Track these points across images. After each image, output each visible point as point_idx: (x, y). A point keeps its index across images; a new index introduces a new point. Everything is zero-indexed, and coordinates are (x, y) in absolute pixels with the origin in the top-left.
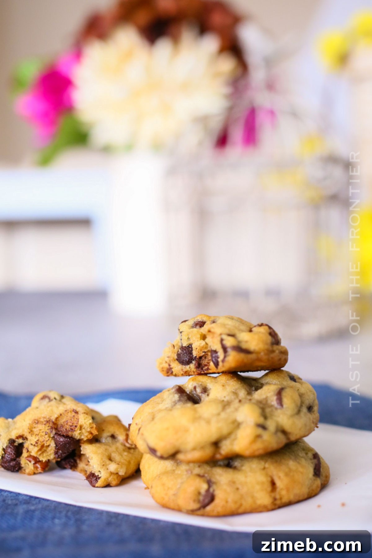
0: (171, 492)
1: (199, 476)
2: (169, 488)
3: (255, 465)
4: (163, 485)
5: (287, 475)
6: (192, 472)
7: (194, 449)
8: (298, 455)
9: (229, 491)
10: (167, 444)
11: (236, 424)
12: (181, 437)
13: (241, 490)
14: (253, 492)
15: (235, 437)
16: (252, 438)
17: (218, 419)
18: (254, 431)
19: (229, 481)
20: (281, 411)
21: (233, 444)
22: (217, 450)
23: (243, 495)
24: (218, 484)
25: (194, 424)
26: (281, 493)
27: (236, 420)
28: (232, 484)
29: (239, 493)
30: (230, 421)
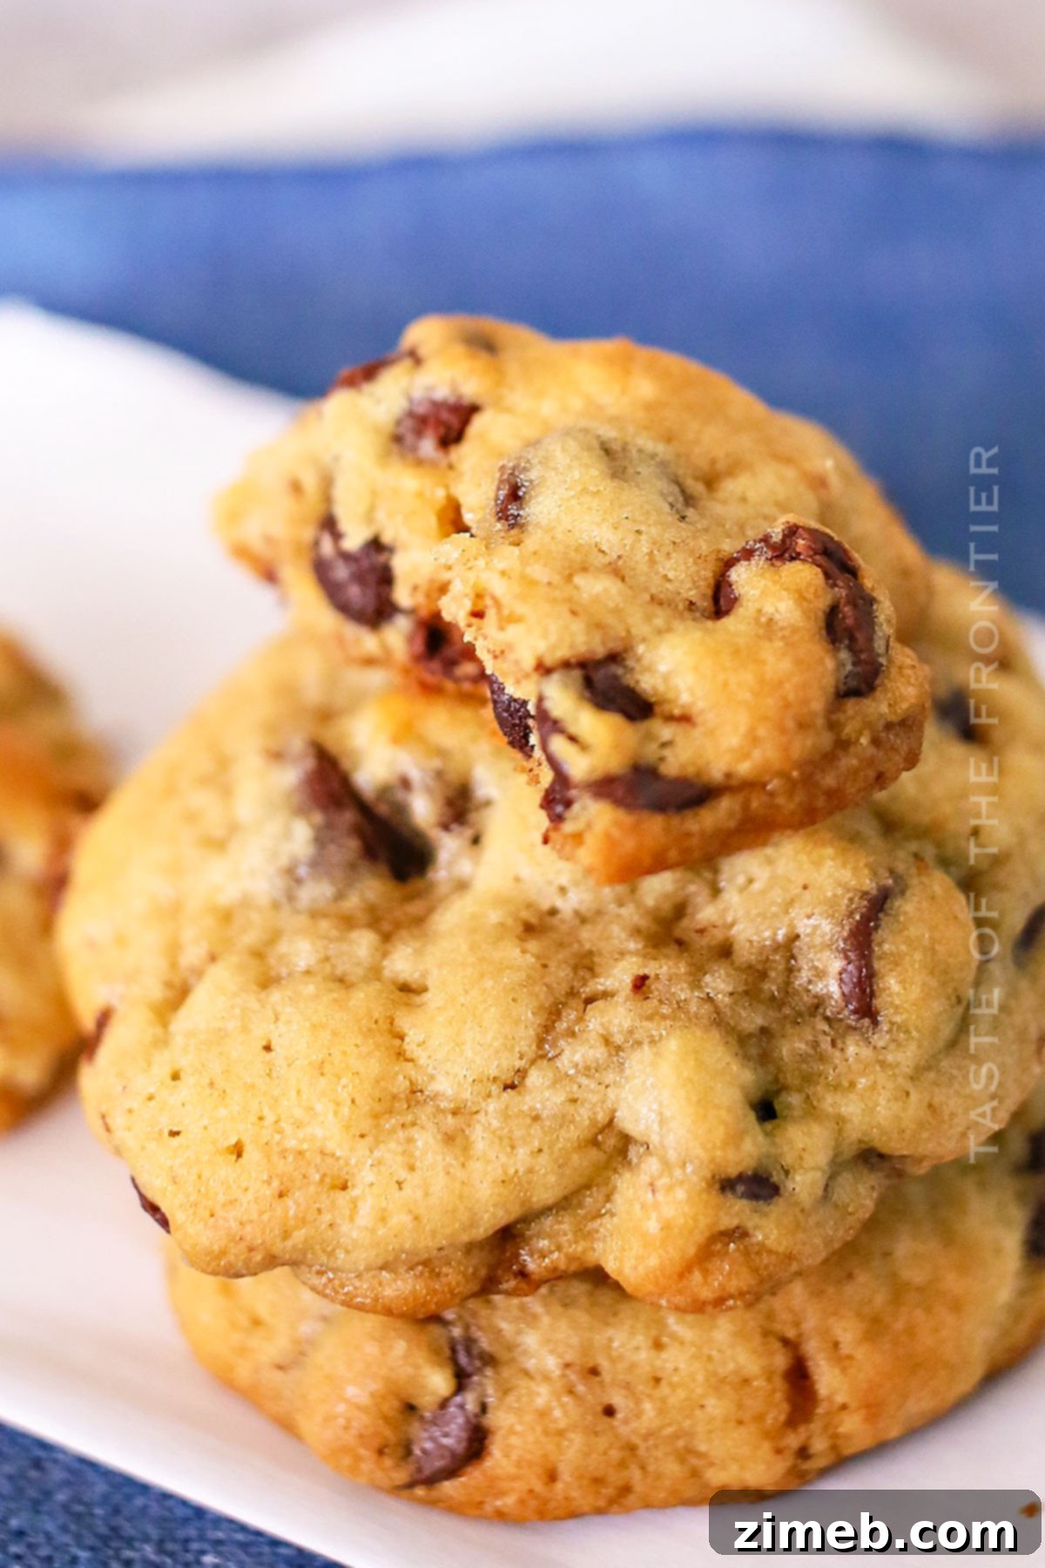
9: (562, 1424)
10: (232, 1245)
11: (611, 1142)
12: (303, 1222)
13: (626, 1421)
14: (689, 1434)
15: (603, 1207)
16: (692, 1251)
17: (510, 1117)
18: (704, 1222)
19: (567, 1366)
20: (866, 1053)
21: (590, 1236)
22: (508, 1254)
23: (632, 1448)
24: (506, 1372)
25: (377, 1154)
26: (837, 1427)
27: (610, 1123)
28: (581, 1388)
29: (617, 1436)
30: (578, 1137)
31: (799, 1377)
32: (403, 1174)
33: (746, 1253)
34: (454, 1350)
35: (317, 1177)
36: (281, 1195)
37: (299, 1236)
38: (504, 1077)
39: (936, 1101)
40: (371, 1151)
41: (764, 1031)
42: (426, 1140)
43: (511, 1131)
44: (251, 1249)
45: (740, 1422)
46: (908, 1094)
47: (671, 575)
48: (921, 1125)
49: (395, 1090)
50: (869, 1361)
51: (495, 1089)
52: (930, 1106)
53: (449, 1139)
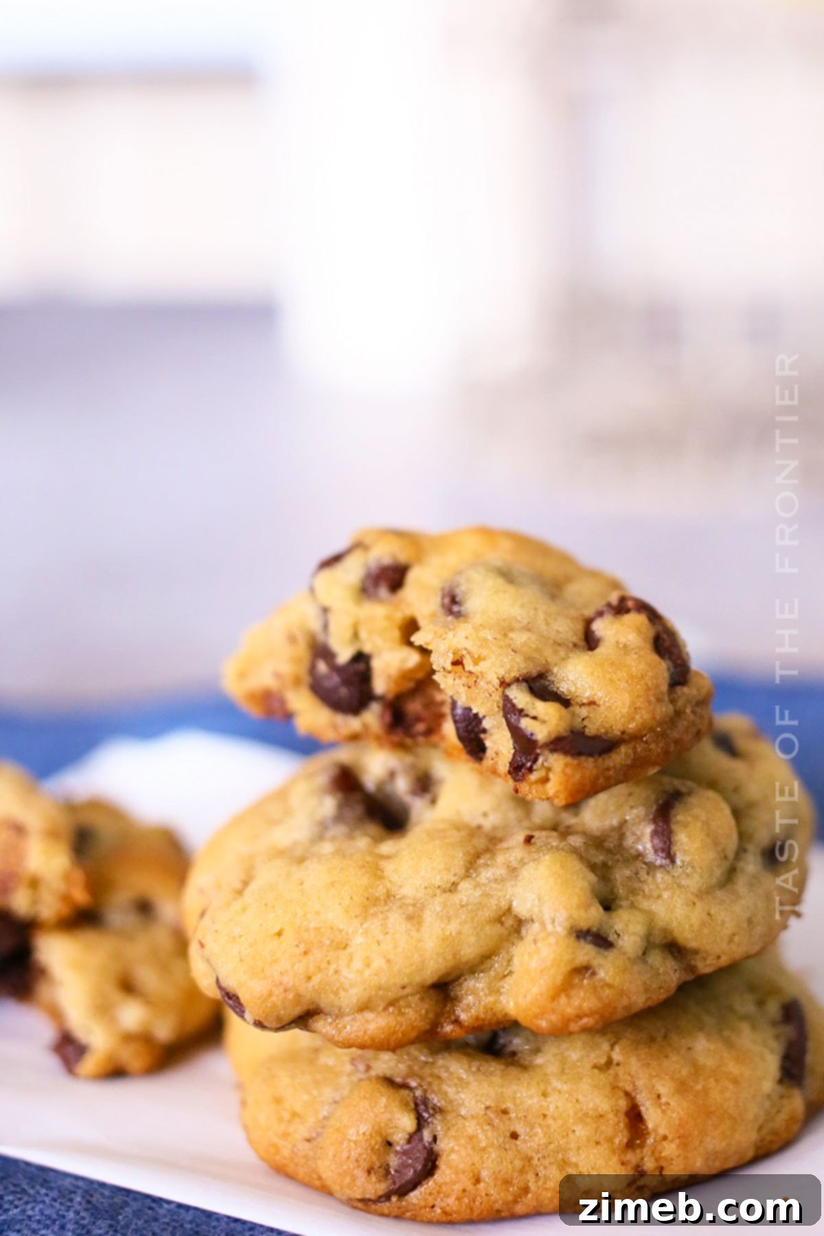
0: (301, 1131)
1: (389, 1082)
2: (295, 1115)
3: (576, 1053)
4: (278, 1101)
5: (682, 1088)
6: (368, 1068)
7: (365, 1007)
8: (731, 1009)
9: (483, 1144)
10: (274, 989)
11: (509, 922)
12: (319, 969)
13: (525, 1141)
14: (564, 1150)
15: (506, 969)
16: (559, 979)
17: (447, 905)
18: (567, 957)
19: (487, 1108)
20: (668, 878)
21: (498, 992)
22: (448, 1009)
23: (530, 1159)
24: (449, 1117)
25: (365, 926)
26: (660, 1153)
27: (509, 910)
28: (496, 1121)
29: (519, 1151)
30: (489, 915)
31: (634, 1117)
32: (381, 937)
33: (595, 988)
34: (416, 1105)
35: (328, 942)
36: (306, 953)
37: (316, 980)
38: (444, 887)
39: (712, 912)
40: (361, 925)
41: (605, 865)
42: (395, 919)
43: (448, 912)
44: (286, 990)
45: (597, 1143)
46: (694, 904)
47: (560, 629)
48: (703, 924)
49: (377, 894)
50: (678, 1108)
51: (438, 892)
52: (709, 914)
53: (410, 918)
